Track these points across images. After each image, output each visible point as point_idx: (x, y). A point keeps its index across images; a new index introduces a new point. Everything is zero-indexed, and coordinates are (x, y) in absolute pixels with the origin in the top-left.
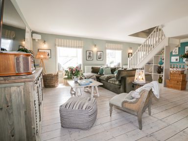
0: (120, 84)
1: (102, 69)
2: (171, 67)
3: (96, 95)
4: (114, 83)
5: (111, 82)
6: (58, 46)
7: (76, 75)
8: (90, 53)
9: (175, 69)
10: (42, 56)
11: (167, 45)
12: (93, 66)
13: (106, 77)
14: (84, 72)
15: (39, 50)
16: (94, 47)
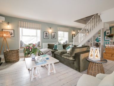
0: (74, 60)
1: (56, 45)
2: (106, 44)
3: (53, 71)
4: (67, 58)
5: (65, 57)
6: (21, 27)
7: (33, 52)
8: (46, 33)
9: (109, 45)
10: (5, 35)
11: (103, 28)
12: (49, 43)
13: (60, 52)
14: (42, 48)
15: (3, 29)
16: (49, 29)
